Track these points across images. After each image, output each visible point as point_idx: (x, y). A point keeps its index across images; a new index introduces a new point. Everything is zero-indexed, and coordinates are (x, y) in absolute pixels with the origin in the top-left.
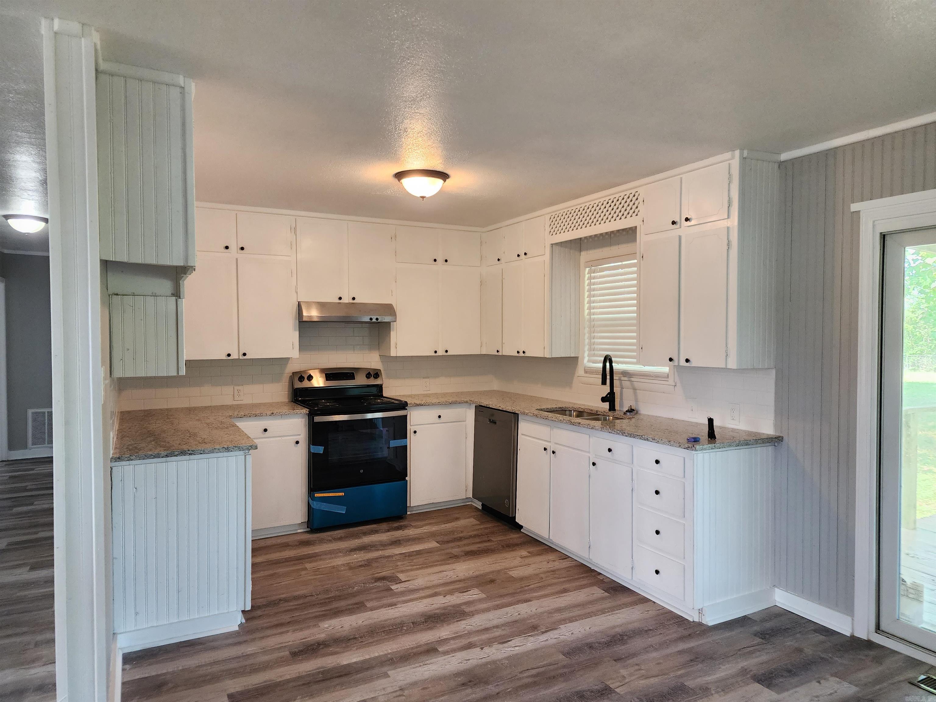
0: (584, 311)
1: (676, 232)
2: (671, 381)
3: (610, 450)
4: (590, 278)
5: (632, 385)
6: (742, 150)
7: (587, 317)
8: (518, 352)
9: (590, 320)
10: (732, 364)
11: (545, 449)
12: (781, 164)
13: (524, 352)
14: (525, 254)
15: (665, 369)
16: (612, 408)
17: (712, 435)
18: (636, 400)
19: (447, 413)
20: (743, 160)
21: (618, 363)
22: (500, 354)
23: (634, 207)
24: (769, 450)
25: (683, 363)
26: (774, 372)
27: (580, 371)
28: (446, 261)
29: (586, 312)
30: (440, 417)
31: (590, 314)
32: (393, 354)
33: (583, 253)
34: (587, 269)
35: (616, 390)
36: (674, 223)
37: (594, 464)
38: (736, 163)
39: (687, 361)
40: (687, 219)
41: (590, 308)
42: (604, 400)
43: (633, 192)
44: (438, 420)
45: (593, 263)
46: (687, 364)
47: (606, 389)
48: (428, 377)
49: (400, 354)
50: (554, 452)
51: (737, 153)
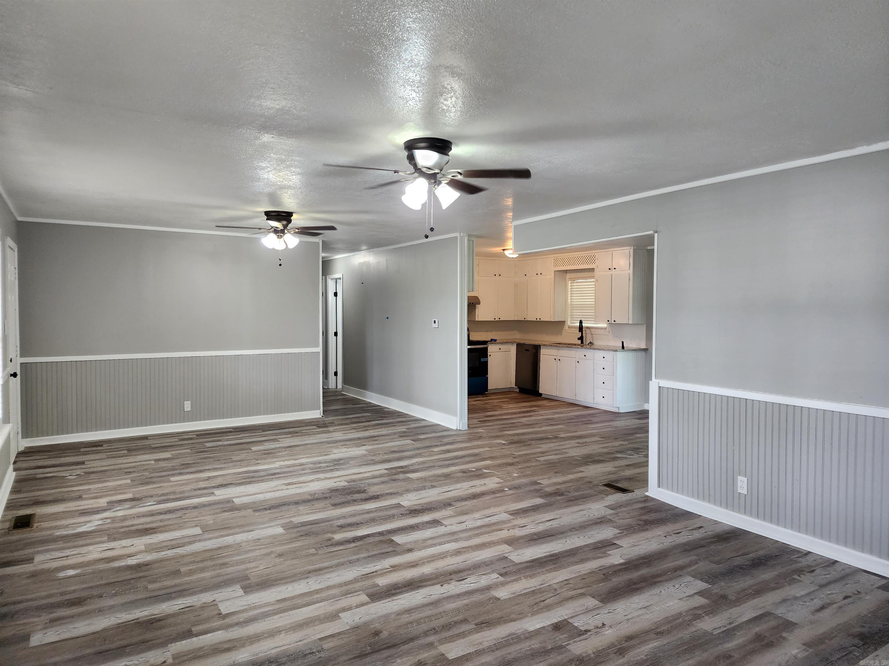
0: (568, 300)
1: (610, 272)
2: (607, 330)
3: (585, 356)
4: (571, 286)
5: (591, 333)
6: (634, 247)
7: (569, 303)
8: (537, 319)
9: (571, 305)
10: (630, 322)
11: (555, 359)
12: (648, 250)
13: (540, 319)
14: (541, 274)
15: (605, 325)
16: (582, 342)
17: (623, 347)
18: (593, 339)
19: (504, 347)
20: (634, 250)
21: (584, 323)
22: (526, 320)
23: (594, 260)
24: (643, 353)
25: (613, 322)
26: (645, 325)
27: (566, 327)
28: (500, 275)
29: (569, 301)
30: (500, 349)
31: (571, 302)
32: (477, 320)
33: (567, 274)
34: (570, 282)
35: (584, 335)
36: (610, 269)
37: (578, 362)
38: (632, 251)
39: (614, 321)
40: (615, 269)
41: (571, 299)
42: (579, 339)
43: (593, 254)
44: (499, 351)
45: (573, 280)
46: (614, 323)
47: (579, 335)
48: (488, 332)
49: (480, 319)
50: (559, 360)
51: (632, 247)
